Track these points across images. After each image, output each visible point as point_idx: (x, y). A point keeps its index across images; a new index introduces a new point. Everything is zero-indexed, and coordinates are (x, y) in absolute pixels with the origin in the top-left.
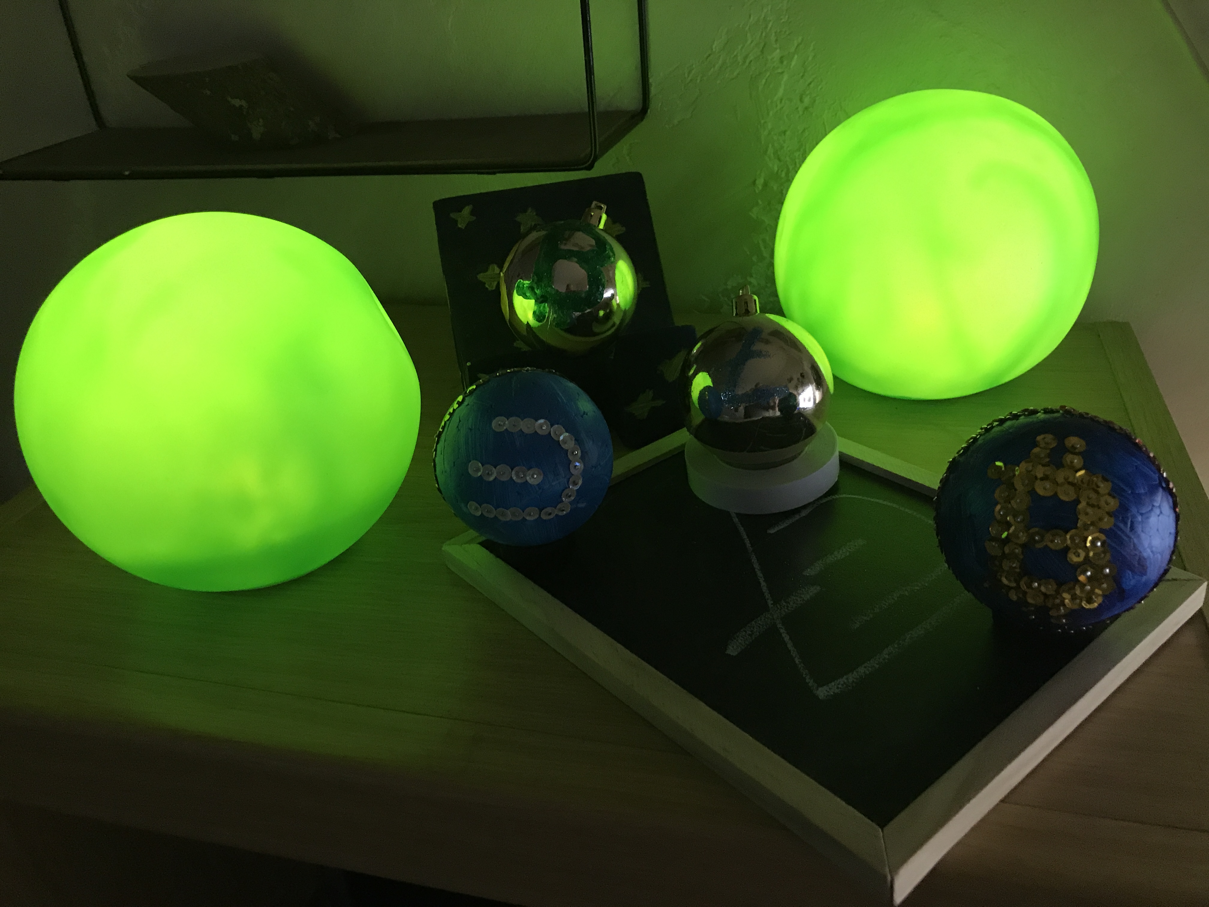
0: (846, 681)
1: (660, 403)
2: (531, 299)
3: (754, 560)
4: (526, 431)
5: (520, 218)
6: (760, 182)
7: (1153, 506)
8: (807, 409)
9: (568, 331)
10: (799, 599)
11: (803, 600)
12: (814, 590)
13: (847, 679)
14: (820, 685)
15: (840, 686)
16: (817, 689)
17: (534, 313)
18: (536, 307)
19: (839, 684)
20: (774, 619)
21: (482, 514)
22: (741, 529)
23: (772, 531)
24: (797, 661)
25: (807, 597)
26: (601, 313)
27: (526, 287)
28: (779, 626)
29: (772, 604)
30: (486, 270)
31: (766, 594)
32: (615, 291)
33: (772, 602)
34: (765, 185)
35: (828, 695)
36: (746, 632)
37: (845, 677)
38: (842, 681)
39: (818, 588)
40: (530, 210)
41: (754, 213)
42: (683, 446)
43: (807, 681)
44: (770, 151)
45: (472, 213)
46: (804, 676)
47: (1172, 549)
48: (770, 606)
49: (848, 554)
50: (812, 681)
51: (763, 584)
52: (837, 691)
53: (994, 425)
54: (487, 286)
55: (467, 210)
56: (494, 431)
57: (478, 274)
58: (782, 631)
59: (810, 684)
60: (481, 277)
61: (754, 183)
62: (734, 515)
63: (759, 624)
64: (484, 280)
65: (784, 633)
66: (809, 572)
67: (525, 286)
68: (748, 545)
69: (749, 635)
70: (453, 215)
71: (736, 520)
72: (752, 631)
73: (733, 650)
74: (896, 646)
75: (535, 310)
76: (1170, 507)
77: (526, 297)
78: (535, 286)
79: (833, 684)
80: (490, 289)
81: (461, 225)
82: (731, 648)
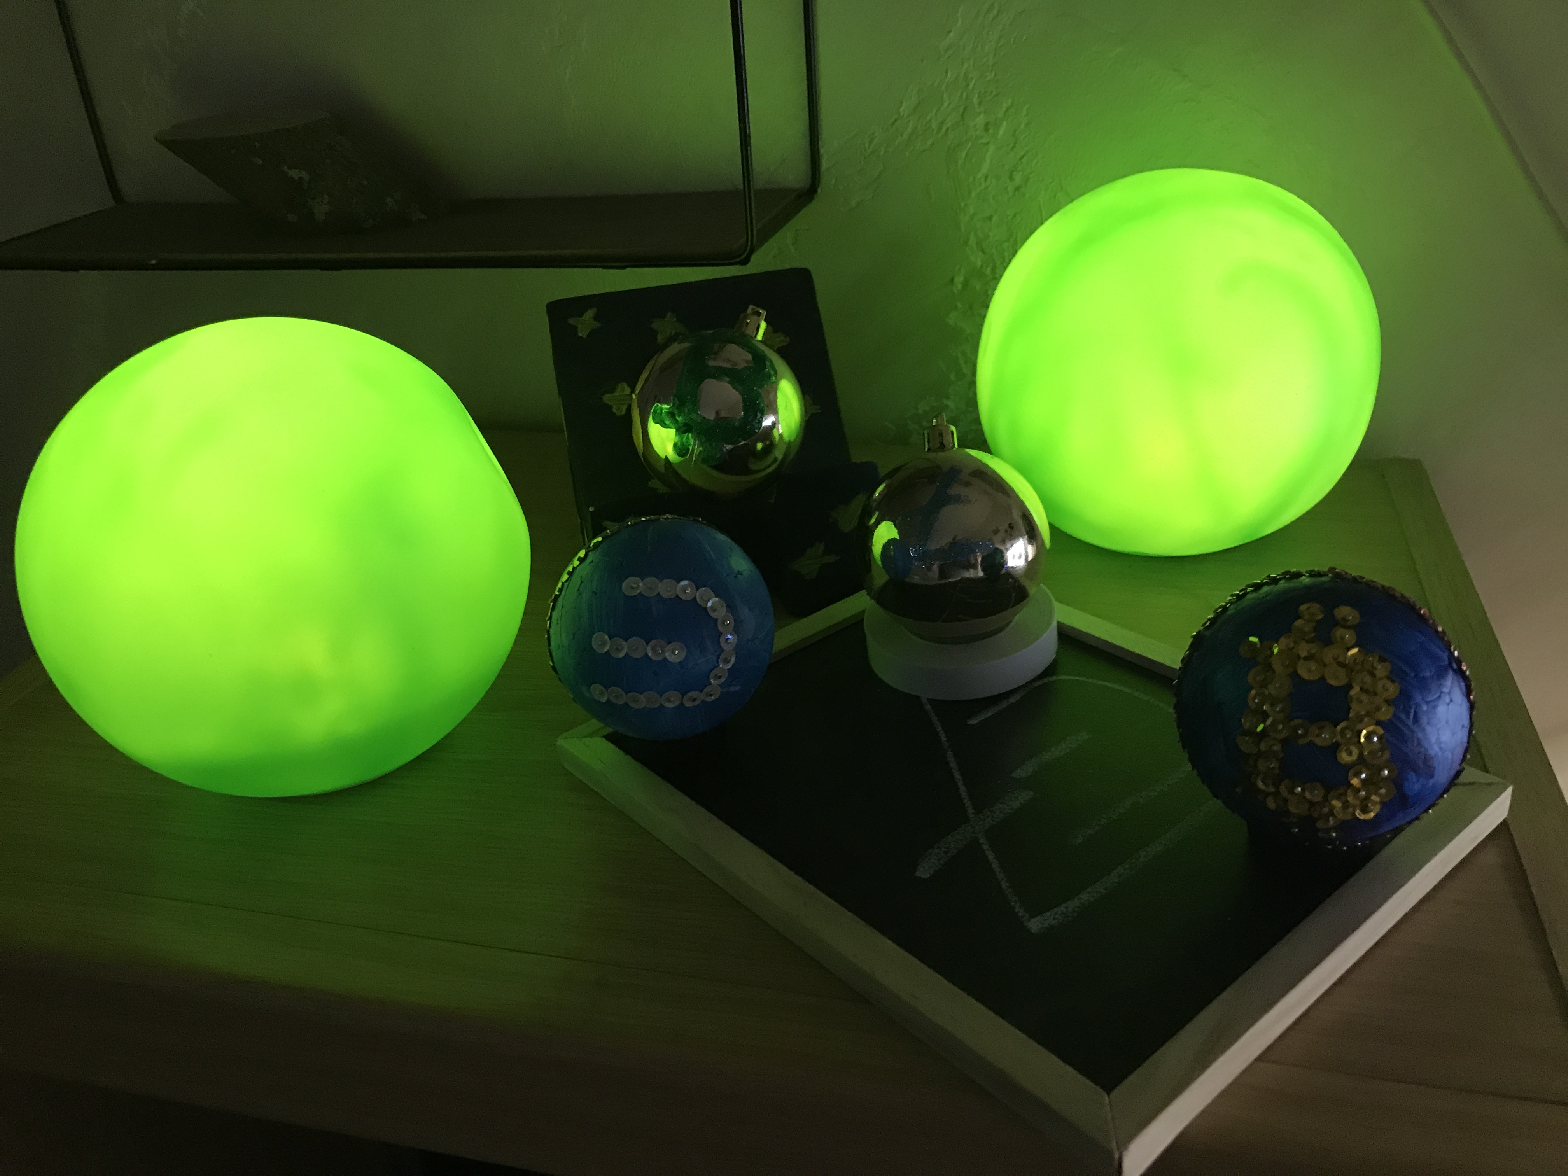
0: (1065, 910)
1: (831, 559)
2: (670, 428)
3: (950, 756)
4: (665, 595)
5: (656, 325)
6: (959, 280)
7: (1442, 692)
8: (1017, 569)
9: (717, 468)
10: (1007, 808)
11: (1012, 808)
12: (1025, 796)
13: (1066, 908)
14: (1033, 916)
15: (1057, 916)
16: (1029, 921)
17: (675, 445)
18: (677, 438)
19: (1056, 914)
20: (974, 833)
21: (608, 699)
22: (935, 719)
23: (973, 722)
24: (1004, 885)
25: (1016, 805)
26: (760, 446)
27: (666, 412)
28: (982, 841)
29: (973, 813)
30: (613, 390)
31: (965, 801)
32: (777, 419)
33: (973, 811)
34: (965, 284)
35: (1043, 928)
36: (940, 848)
37: (1063, 905)
38: (1060, 909)
39: (1032, 793)
40: (669, 315)
41: (952, 319)
42: (863, 611)
43: (1017, 910)
44: (972, 241)
45: (596, 318)
46: (1013, 904)
47: (1466, 745)
48: (971, 816)
49: (1068, 751)
50: (1022, 910)
51: (962, 788)
52: (1054, 923)
53: (1248, 591)
54: (614, 410)
55: (590, 314)
56: (626, 597)
57: (603, 394)
58: (985, 847)
59: (1021, 914)
60: (607, 398)
61: (952, 281)
62: (924, 701)
63: (958, 839)
64: (610, 403)
65: (988, 850)
66: (1020, 773)
67: (663, 411)
68: (944, 739)
69: (945, 852)
70: (571, 321)
71: (928, 707)
72: (948, 848)
73: (924, 871)
74: (1127, 866)
75: (676, 441)
76: (1463, 694)
77: (664, 425)
78: (676, 412)
79: (1048, 914)
80: (618, 413)
81: (583, 333)
82: (922, 869)
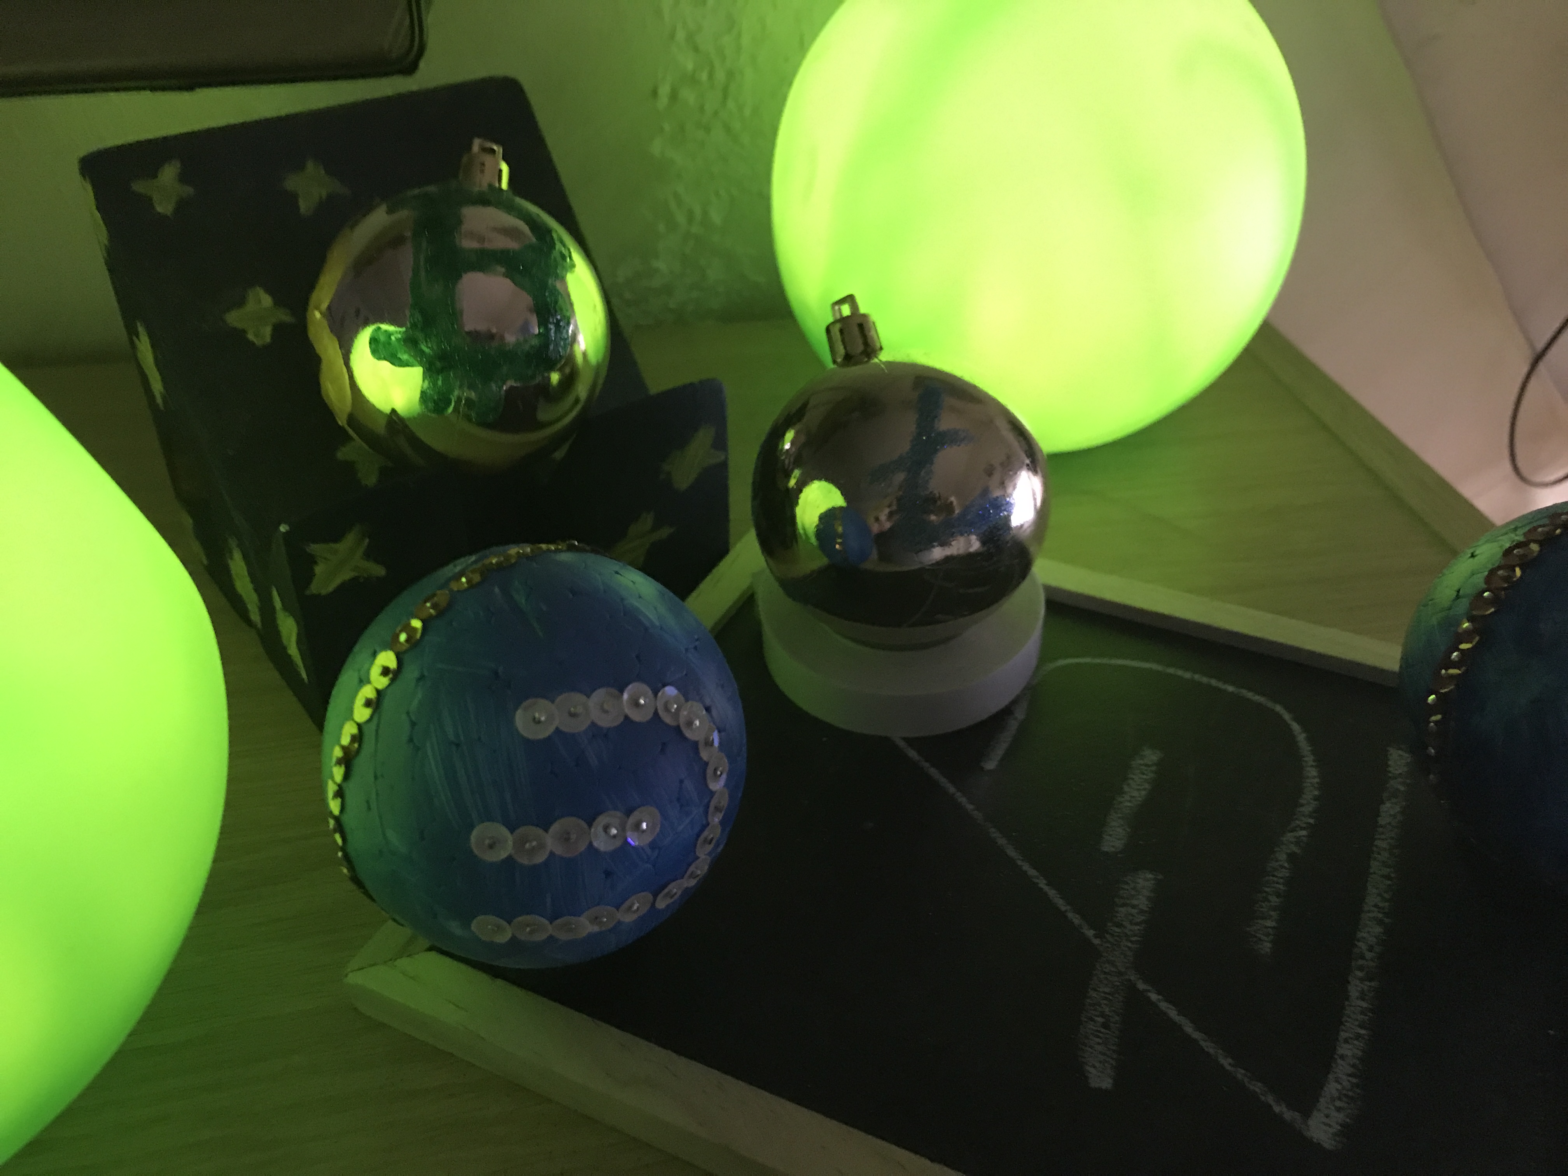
0: (1340, 1087)
2: (412, 366)
3: (1000, 838)
4: (606, 722)
5: (293, 183)
6: (664, 91)
9: (483, 424)
10: (1134, 911)
11: (1142, 912)
12: (1145, 883)
13: (1337, 1081)
14: (1307, 1114)
15: (1337, 1103)
16: (1308, 1126)
17: (422, 393)
18: (426, 382)
19: (1333, 1100)
20: (1120, 974)
21: (513, 934)
22: (935, 773)
23: (990, 766)
24: (1226, 1062)
25: (1143, 902)
26: (555, 377)
27: (398, 340)
28: (1141, 986)
29: (1095, 936)
30: (241, 302)
31: (1070, 915)
33: (1093, 932)
35: (1335, 1134)
36: (1092, 1019)
37: (1331, 1077)
38: (1332, 1088)
39: (1150, 875)
40: (310, 166)
43: (1275, 1108)
45: (183, 178)
46: (1262, 1098)
48: (1096, 941)
49: (1149, 786)
50: (1284, 1107)
51: (1052, 893)
52: (1341, 1117)
54: (251, 337)
55: (169, 173)
56: (528, 742)
57: (223, 311)
58: (1154, 997)
59: (1287, 1116)
60: (234, 318)
62: (902, 744)
63: (1105, 993)
64: (240, 326)
65: (1160, 1001)
66: (1111, 843)
67: (393, 338)
68: (970, 806)
69: (1105, 1026)
70: (139, 187)
71: (912, 754)
72: (1102, 1015)
73: (1098, 1075)
74: (1359, 974)
75: (424, 385)
77: (398, 362)
78: (420, 335)
79: (1322, 1101)
80: (258, 342)
81: (164, 207)
82: (1092, 1070)
